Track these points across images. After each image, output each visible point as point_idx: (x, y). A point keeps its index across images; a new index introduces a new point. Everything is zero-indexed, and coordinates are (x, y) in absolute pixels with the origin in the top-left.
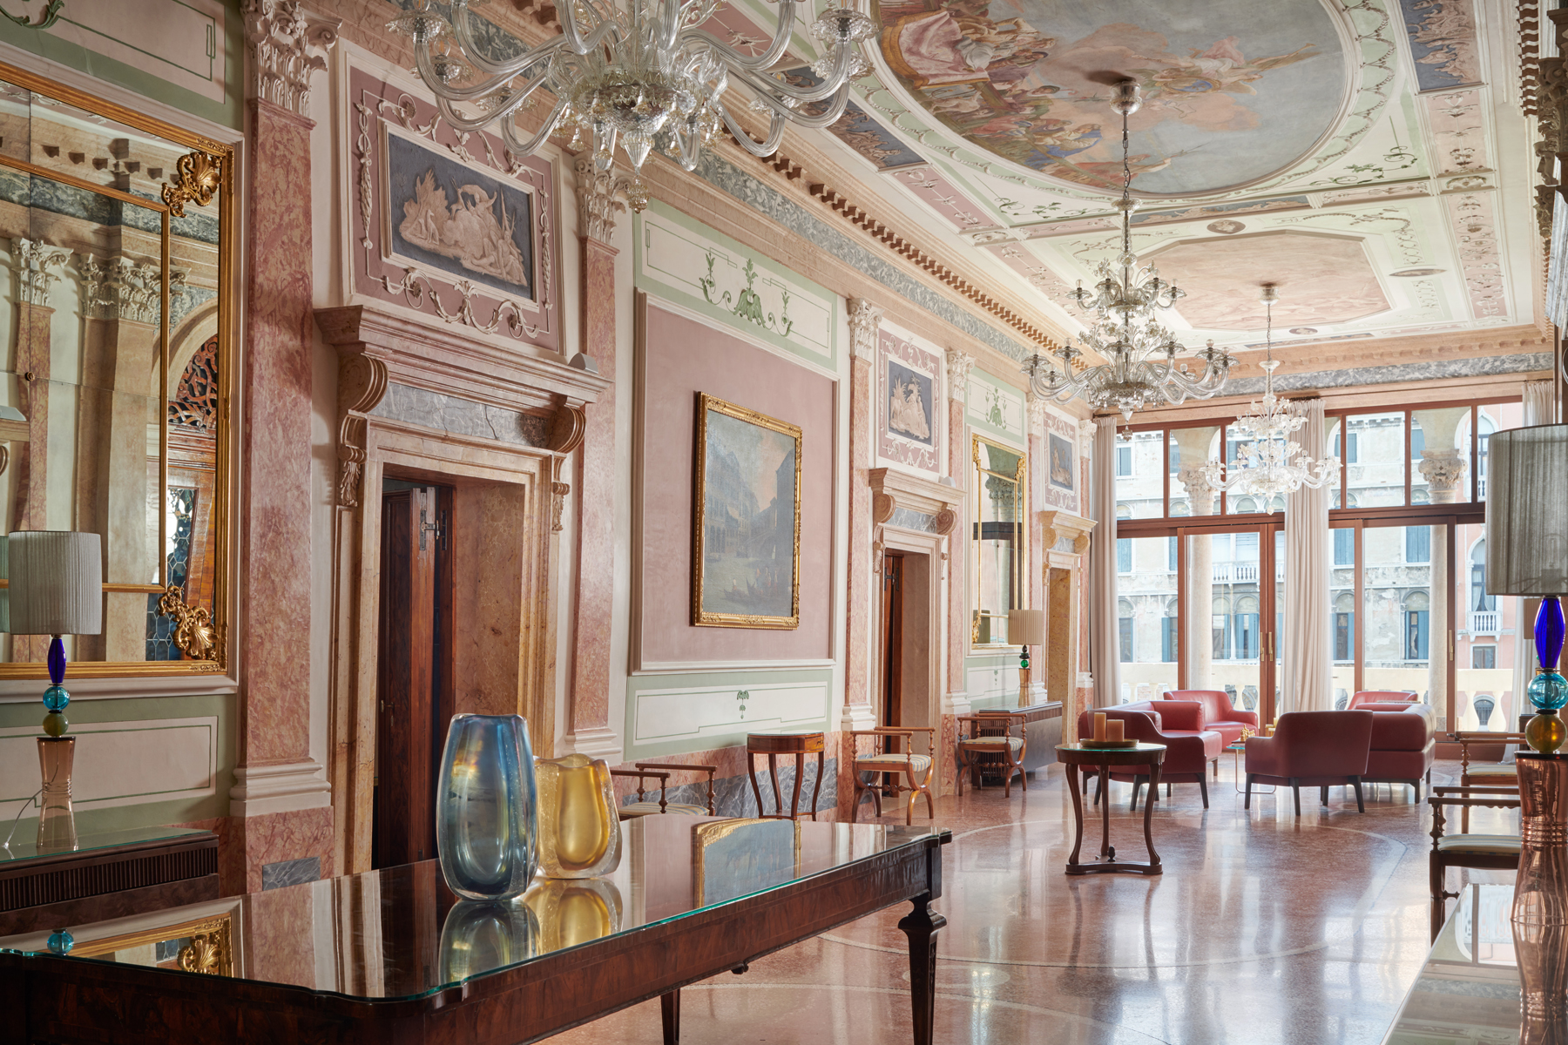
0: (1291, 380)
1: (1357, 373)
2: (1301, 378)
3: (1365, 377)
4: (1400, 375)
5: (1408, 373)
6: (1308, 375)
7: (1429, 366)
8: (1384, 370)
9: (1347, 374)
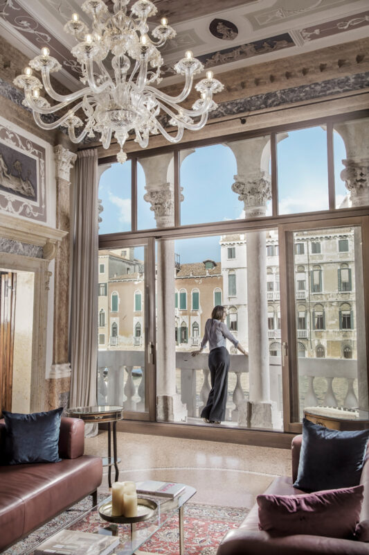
0: (229, 107)
1: (283, 94)
2: (237, 104)
3: (291, 96)
4: (322, 91)
5: (329, 89)
6: (243, 101)
7: (348, 79)
8: (307, 89)
9: (276, 95)
